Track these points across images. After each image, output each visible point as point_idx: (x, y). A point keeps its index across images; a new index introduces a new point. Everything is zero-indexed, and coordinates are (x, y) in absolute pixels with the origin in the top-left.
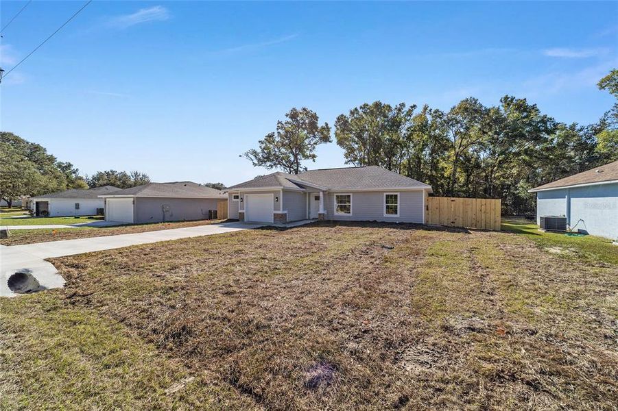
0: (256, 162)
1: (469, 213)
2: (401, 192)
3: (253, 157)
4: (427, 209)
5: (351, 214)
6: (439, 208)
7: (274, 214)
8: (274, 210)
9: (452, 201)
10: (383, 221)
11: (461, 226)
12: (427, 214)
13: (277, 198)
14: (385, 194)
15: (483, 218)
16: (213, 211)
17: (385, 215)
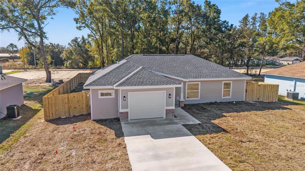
1: (266, 93)
2: (233, 81)
5: (199, 98)
7: (166, 110)
8: (166, 106)
9: (259, 86)
10: (221, 101)
11: (262, 100)
12: (246, 95)
13: (170, 94)
14: (223, 82)
15: (272, 95)
16: (15, 107)
17: (223, 97)
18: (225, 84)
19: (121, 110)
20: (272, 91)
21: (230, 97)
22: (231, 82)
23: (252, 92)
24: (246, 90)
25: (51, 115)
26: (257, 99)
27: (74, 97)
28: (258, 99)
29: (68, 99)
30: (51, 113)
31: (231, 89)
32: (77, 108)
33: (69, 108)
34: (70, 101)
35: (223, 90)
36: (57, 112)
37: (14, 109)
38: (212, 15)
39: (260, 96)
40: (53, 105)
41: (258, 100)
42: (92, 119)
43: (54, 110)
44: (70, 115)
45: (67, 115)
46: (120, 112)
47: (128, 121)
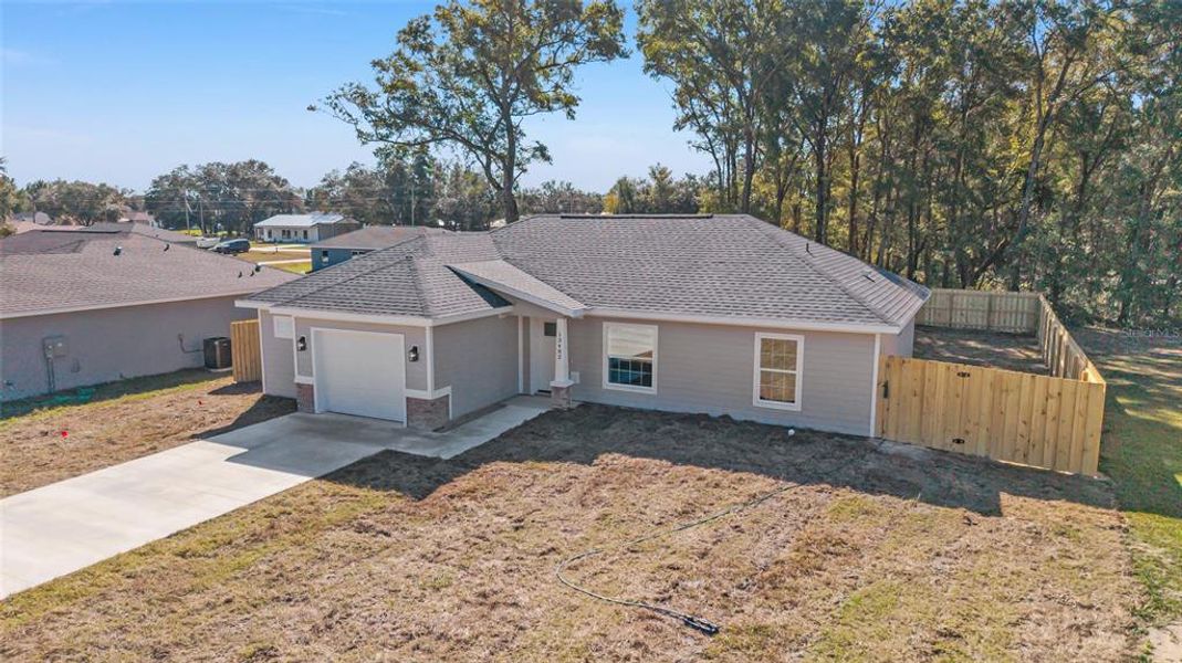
0: (367, 127)
1: (1010, 418)
2: (808, 334)
3: (357, 112)
4: (886, 395)
5: (652, 390)
6: (920, 395)
7: (408, 399)
8: (407, 388)
9: (965, 374)
10: (748, 419)
11: (981, 452)
12: (883, 409)
13: (414, 349)
14: (760, 336)
16: (217, 343)
17: (758, 402)
18: (766, 344)
19: (299, 379)
20: (1050, 414)
21: (797, 407)
22: (800, 340)
23: (917, 399)
24: (886, 386)
26: (949, 441)
28: (958, 441)
31: (799, 372)
35: (757, 369)
37: (214, 347)
39: (970, 427)
41: (957, 448)
43: (248, 360)
46: (296, 381)
47: (313, 412)
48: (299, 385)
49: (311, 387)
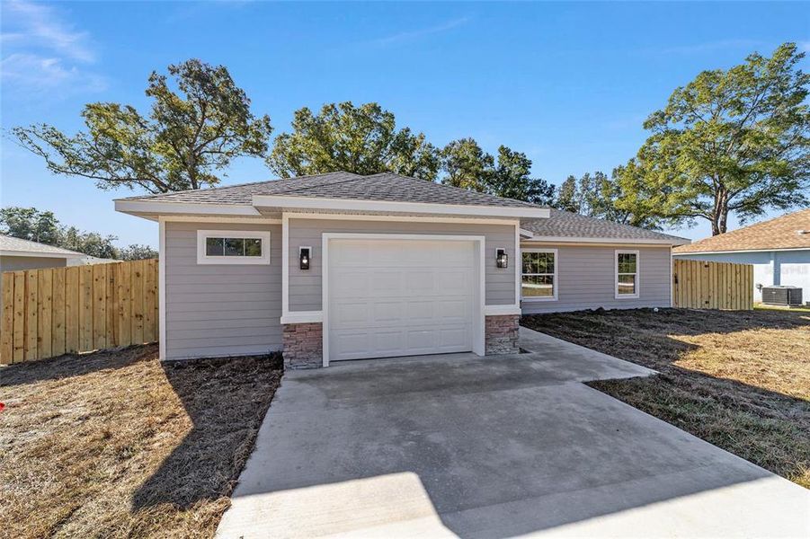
1: (724, 286)
2: (640, 248)
5: (554, 298)
6: (691, 279)
7: (488, 319)
8: (486, 304)
9: (706, 266)
10: (613, 308)
11: (716, 307)
12: (676, 290)
13: (501, 253)
14: (617, 252)
15: (738, 293)
17: (618, 296)
18: (621, 257)
19: (288, 317)
21: (637, 296)
22: (637, 252)
23: (689, 282)
24: (676, 277)
25: (32, 343)
26: (703, 303)
27: (138, 275)
28: (707, 302)
29: (112, 281)
30: (32, 335)
31: (638, 274)
32: (145, 317)
33: (114, 317)
34: (120, 291)
35: (617, 273)
36: (60, 332)
38: (515, 170)
39: (711, 293)
40: (47, 304)
41: (707, 306)
42: (163, 356)
43: (47, 321)
44: (115, 344)
45: (104, 343)
46: (283, 321)
47: (321, 367)
48: (290, 328)
49: (317, 328)
